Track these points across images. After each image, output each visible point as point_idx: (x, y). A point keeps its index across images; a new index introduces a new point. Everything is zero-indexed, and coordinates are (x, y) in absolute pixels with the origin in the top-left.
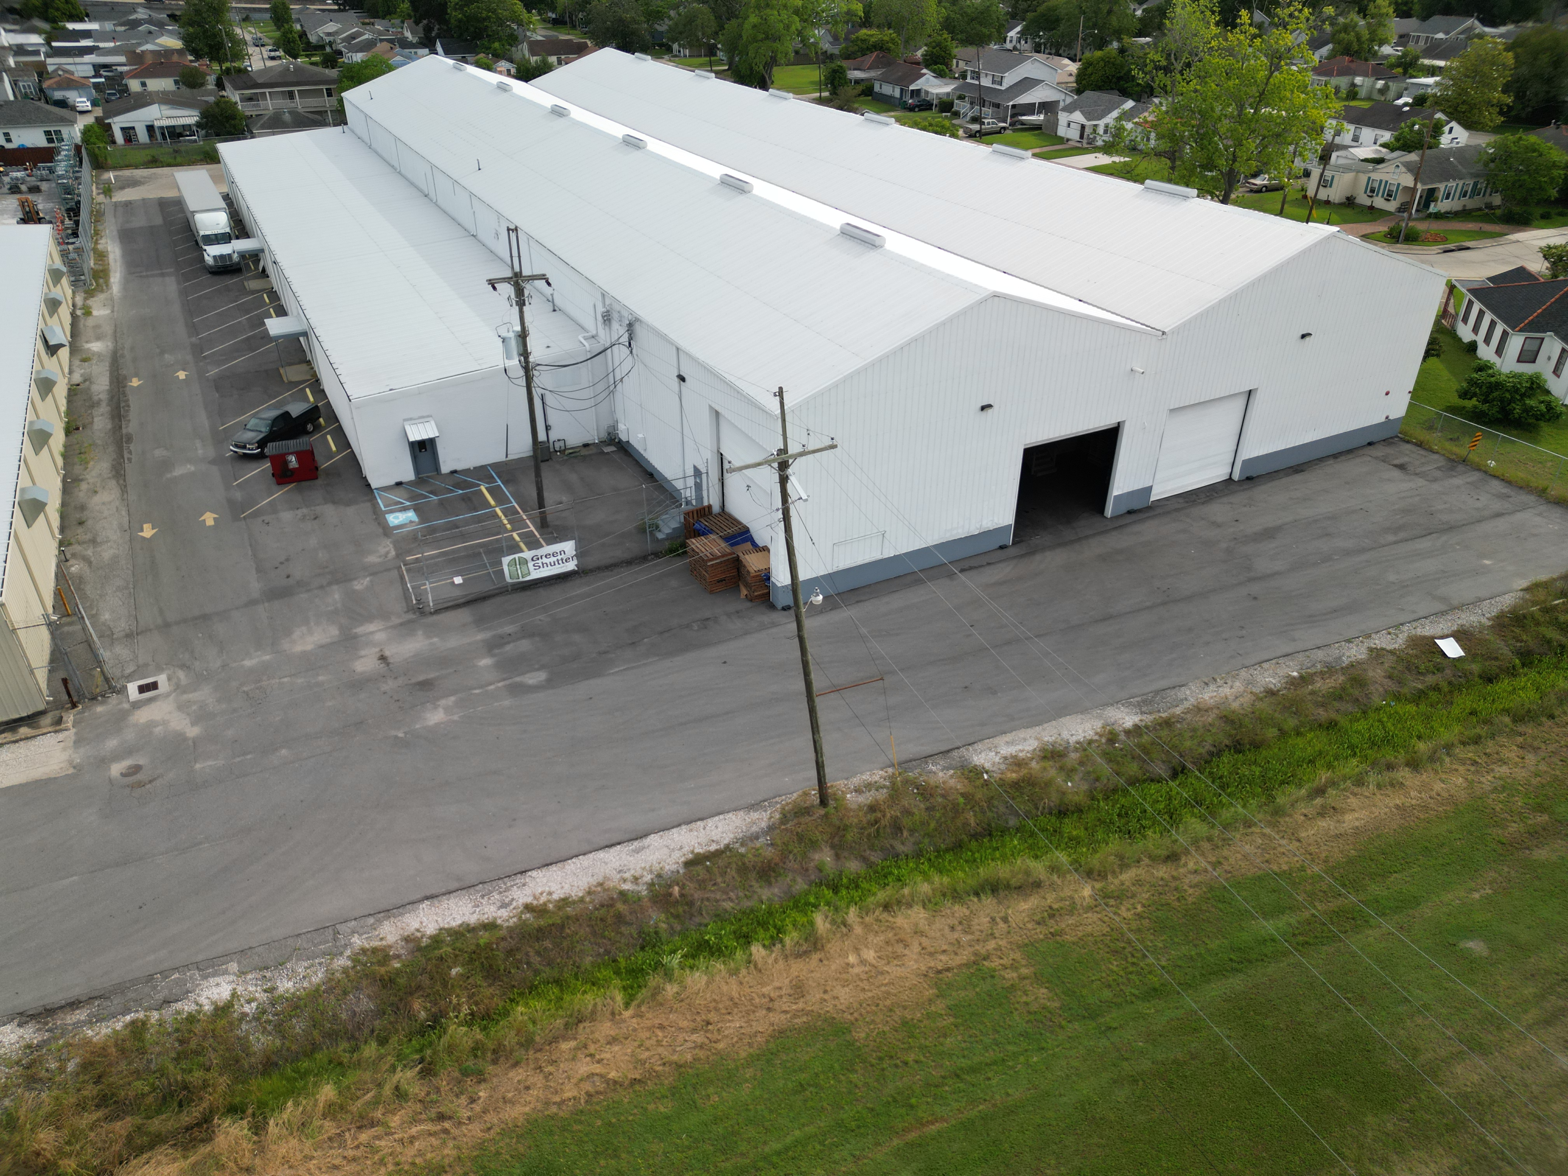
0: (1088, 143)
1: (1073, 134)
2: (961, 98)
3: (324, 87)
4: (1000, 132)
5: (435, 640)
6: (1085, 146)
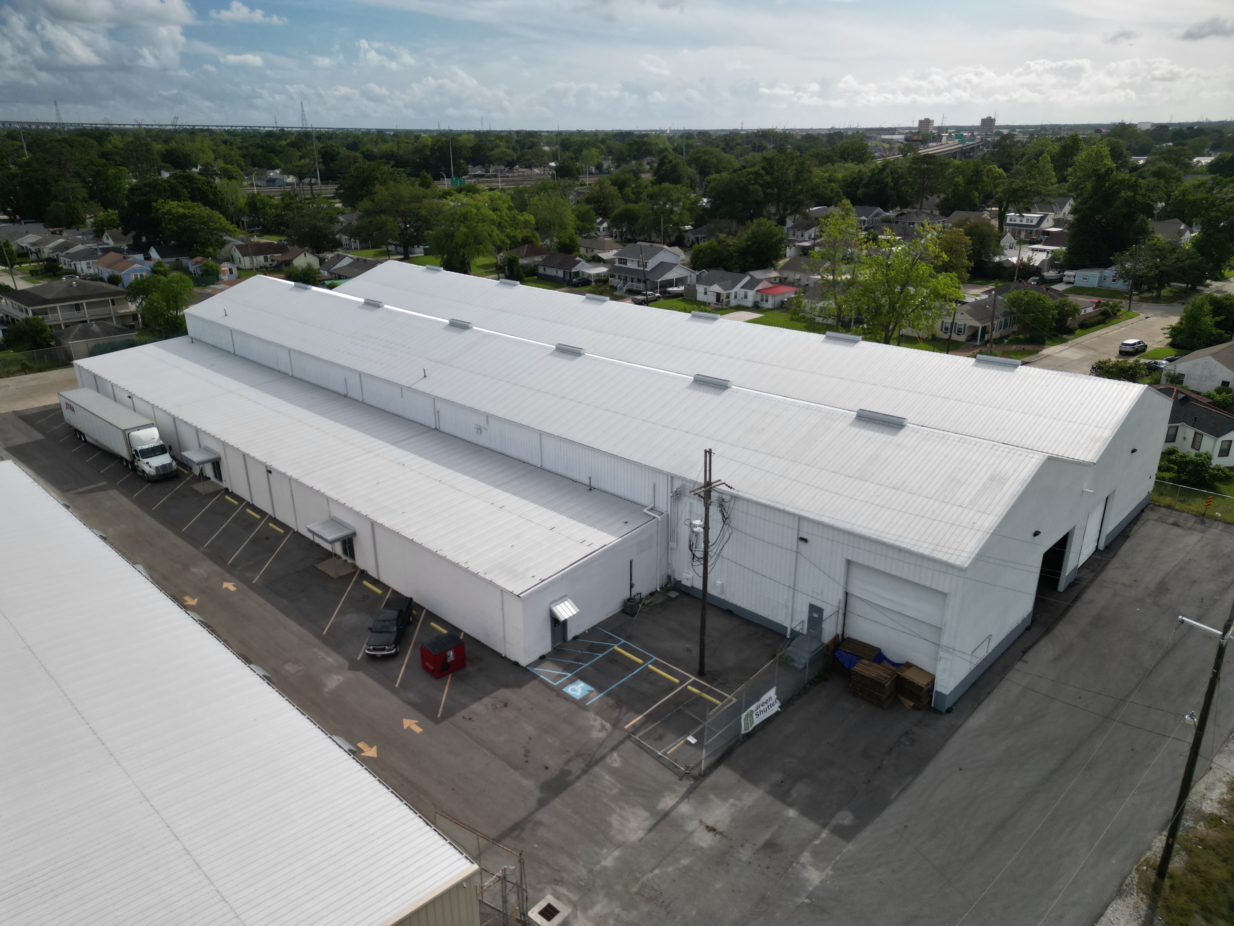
0: (726, 305)
1: (712, 299)
2: (613, 276)
3: (109, 299)
4: (656, 300)
6: (724, 307)
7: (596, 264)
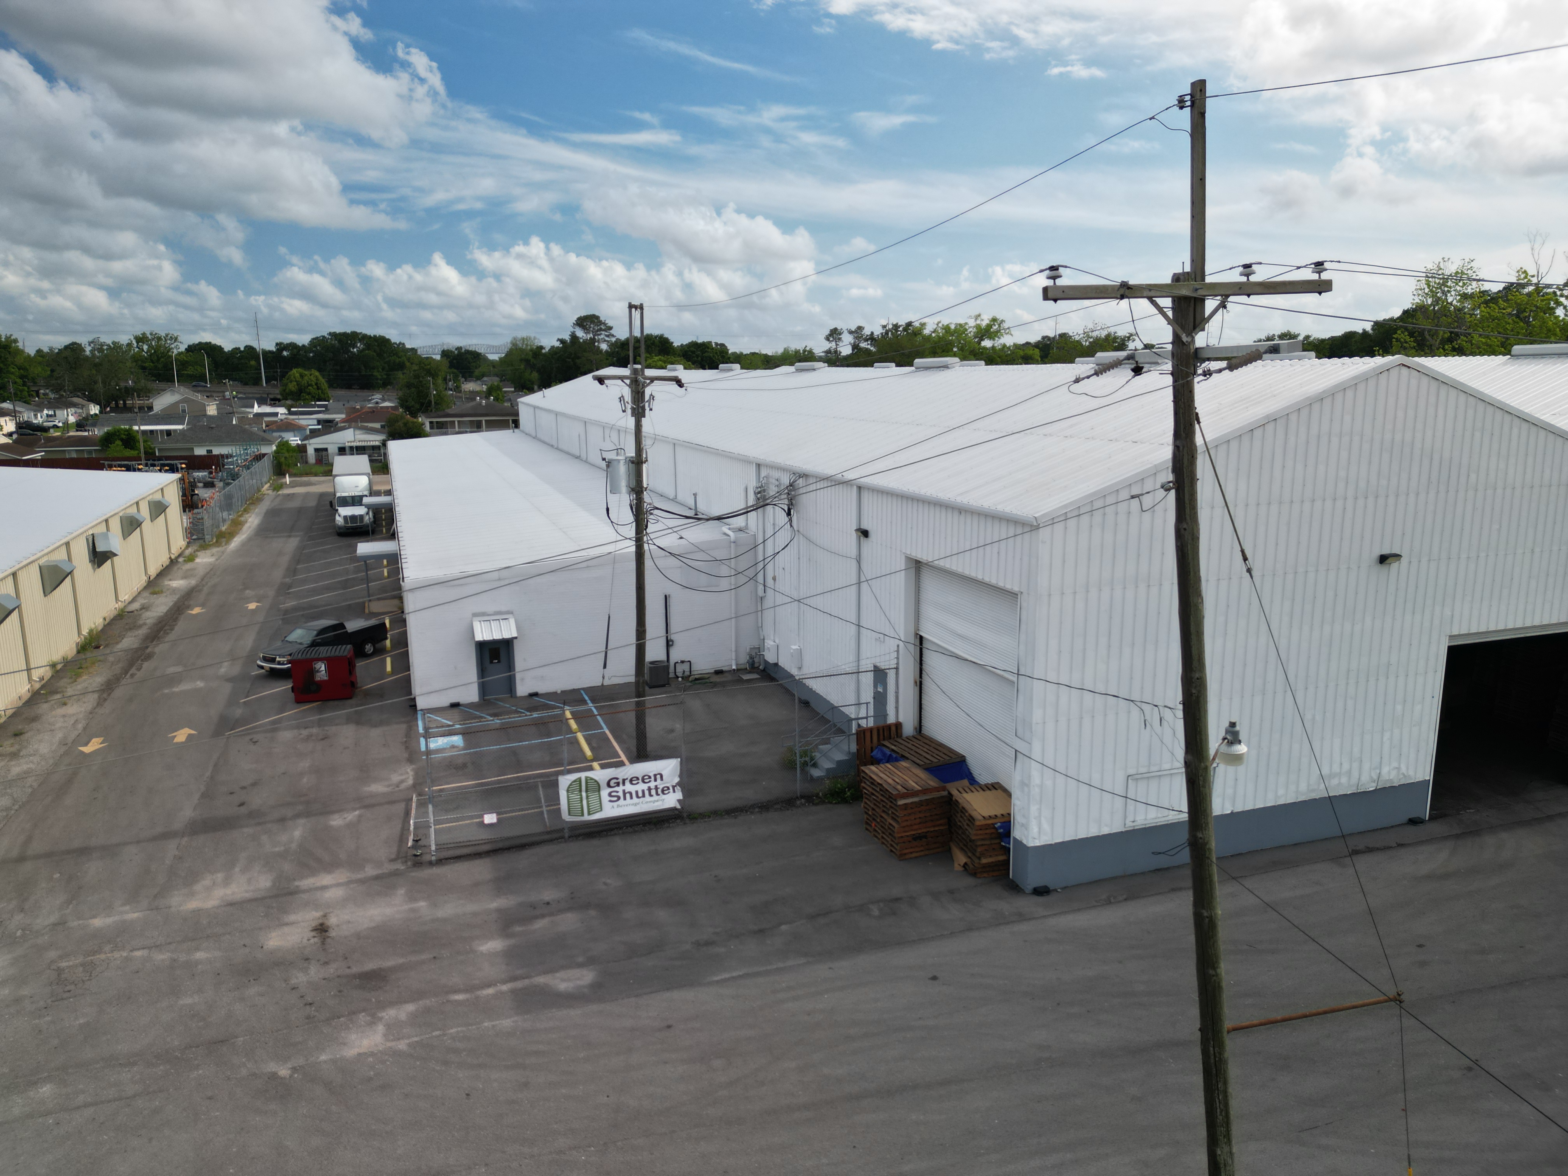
3: (511, 418)
5: (422, 904)
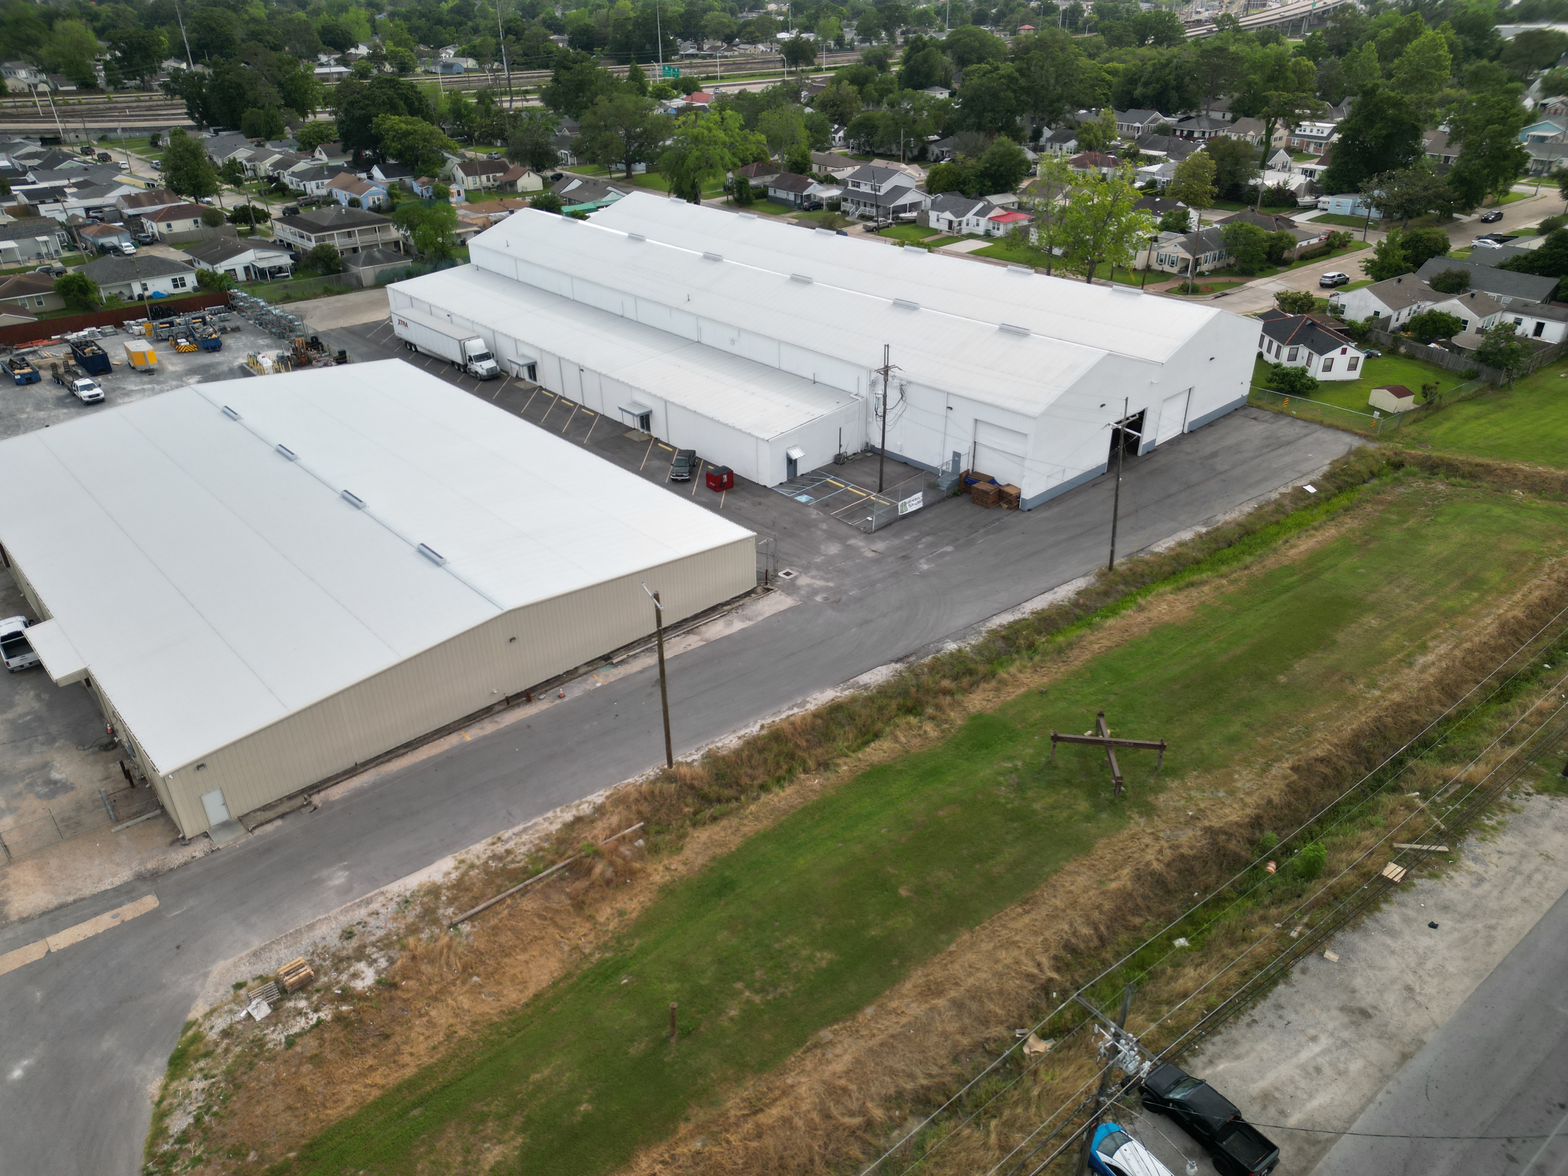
0: (958, 233)
1: (944, 226)
2: (845, 200)
3: (377, 226)
6: (955, 236)
7: (829, 186)
